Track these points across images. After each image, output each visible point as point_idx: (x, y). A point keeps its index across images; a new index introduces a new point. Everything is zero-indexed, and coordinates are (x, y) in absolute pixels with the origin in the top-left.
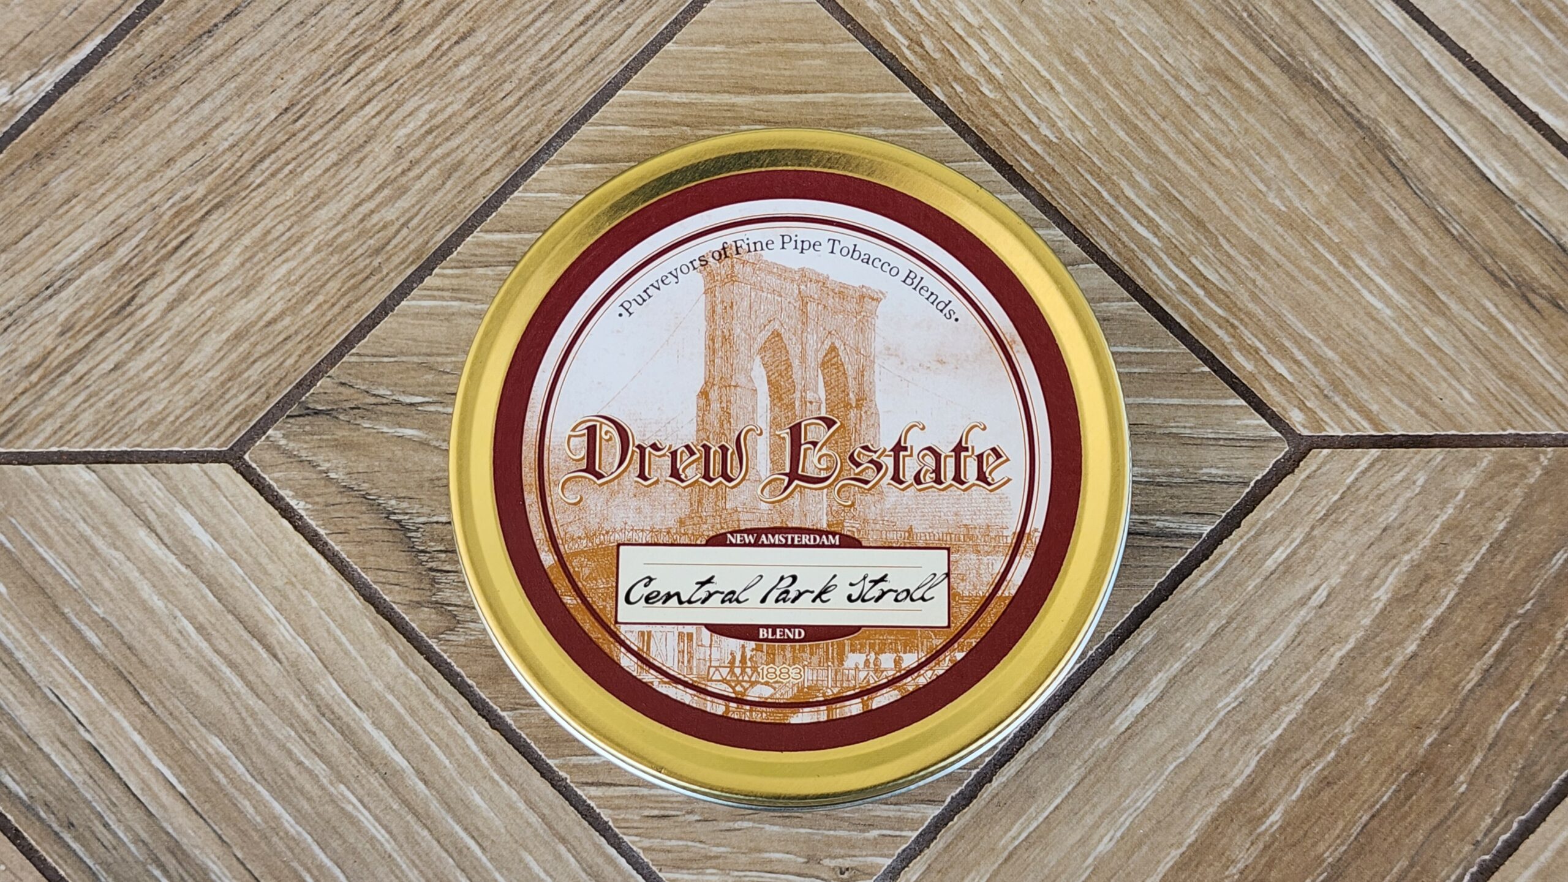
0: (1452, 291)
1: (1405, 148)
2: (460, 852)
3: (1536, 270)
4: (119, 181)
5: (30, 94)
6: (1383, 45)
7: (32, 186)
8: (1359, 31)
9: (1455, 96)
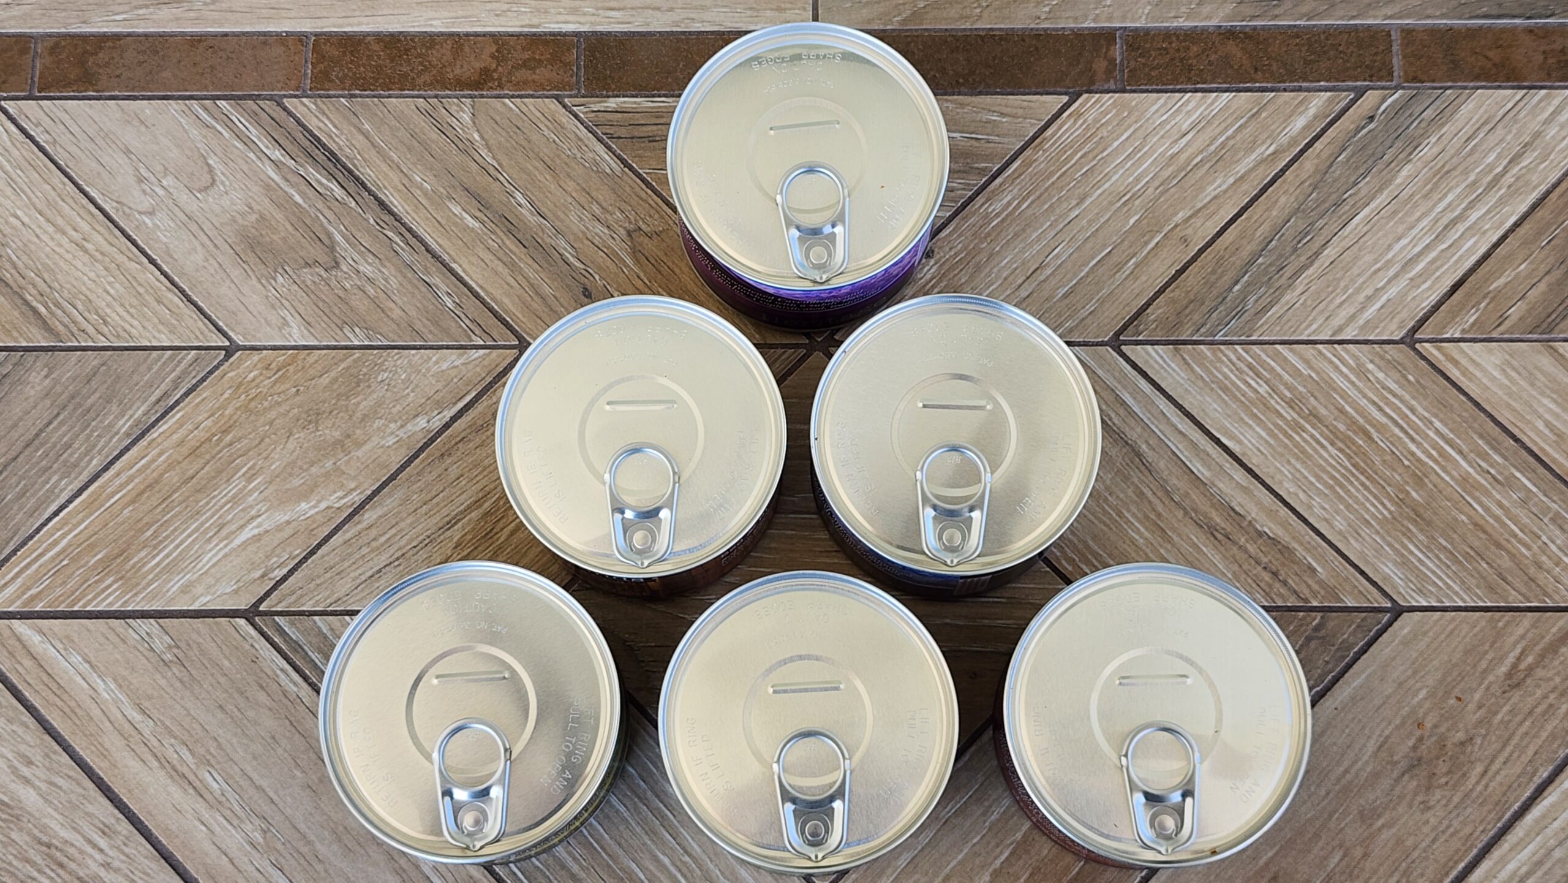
0: (1174, 530)
1: (1150, 455)
2: (662, 817)
3: (1218, 520)
4: (485, 469)
5: (438, 423)
6: (1140, 402)
7: (440, 470)
8: (1127, 395)
9: (1177, 429)
